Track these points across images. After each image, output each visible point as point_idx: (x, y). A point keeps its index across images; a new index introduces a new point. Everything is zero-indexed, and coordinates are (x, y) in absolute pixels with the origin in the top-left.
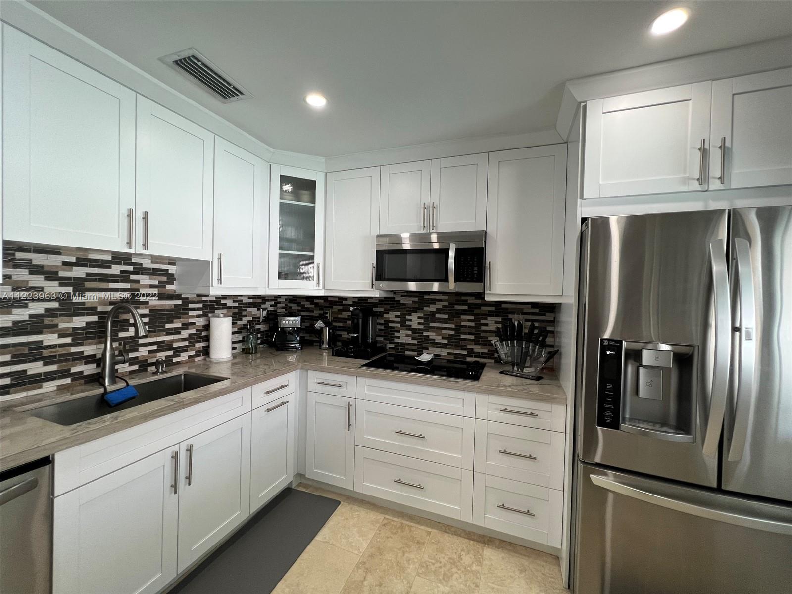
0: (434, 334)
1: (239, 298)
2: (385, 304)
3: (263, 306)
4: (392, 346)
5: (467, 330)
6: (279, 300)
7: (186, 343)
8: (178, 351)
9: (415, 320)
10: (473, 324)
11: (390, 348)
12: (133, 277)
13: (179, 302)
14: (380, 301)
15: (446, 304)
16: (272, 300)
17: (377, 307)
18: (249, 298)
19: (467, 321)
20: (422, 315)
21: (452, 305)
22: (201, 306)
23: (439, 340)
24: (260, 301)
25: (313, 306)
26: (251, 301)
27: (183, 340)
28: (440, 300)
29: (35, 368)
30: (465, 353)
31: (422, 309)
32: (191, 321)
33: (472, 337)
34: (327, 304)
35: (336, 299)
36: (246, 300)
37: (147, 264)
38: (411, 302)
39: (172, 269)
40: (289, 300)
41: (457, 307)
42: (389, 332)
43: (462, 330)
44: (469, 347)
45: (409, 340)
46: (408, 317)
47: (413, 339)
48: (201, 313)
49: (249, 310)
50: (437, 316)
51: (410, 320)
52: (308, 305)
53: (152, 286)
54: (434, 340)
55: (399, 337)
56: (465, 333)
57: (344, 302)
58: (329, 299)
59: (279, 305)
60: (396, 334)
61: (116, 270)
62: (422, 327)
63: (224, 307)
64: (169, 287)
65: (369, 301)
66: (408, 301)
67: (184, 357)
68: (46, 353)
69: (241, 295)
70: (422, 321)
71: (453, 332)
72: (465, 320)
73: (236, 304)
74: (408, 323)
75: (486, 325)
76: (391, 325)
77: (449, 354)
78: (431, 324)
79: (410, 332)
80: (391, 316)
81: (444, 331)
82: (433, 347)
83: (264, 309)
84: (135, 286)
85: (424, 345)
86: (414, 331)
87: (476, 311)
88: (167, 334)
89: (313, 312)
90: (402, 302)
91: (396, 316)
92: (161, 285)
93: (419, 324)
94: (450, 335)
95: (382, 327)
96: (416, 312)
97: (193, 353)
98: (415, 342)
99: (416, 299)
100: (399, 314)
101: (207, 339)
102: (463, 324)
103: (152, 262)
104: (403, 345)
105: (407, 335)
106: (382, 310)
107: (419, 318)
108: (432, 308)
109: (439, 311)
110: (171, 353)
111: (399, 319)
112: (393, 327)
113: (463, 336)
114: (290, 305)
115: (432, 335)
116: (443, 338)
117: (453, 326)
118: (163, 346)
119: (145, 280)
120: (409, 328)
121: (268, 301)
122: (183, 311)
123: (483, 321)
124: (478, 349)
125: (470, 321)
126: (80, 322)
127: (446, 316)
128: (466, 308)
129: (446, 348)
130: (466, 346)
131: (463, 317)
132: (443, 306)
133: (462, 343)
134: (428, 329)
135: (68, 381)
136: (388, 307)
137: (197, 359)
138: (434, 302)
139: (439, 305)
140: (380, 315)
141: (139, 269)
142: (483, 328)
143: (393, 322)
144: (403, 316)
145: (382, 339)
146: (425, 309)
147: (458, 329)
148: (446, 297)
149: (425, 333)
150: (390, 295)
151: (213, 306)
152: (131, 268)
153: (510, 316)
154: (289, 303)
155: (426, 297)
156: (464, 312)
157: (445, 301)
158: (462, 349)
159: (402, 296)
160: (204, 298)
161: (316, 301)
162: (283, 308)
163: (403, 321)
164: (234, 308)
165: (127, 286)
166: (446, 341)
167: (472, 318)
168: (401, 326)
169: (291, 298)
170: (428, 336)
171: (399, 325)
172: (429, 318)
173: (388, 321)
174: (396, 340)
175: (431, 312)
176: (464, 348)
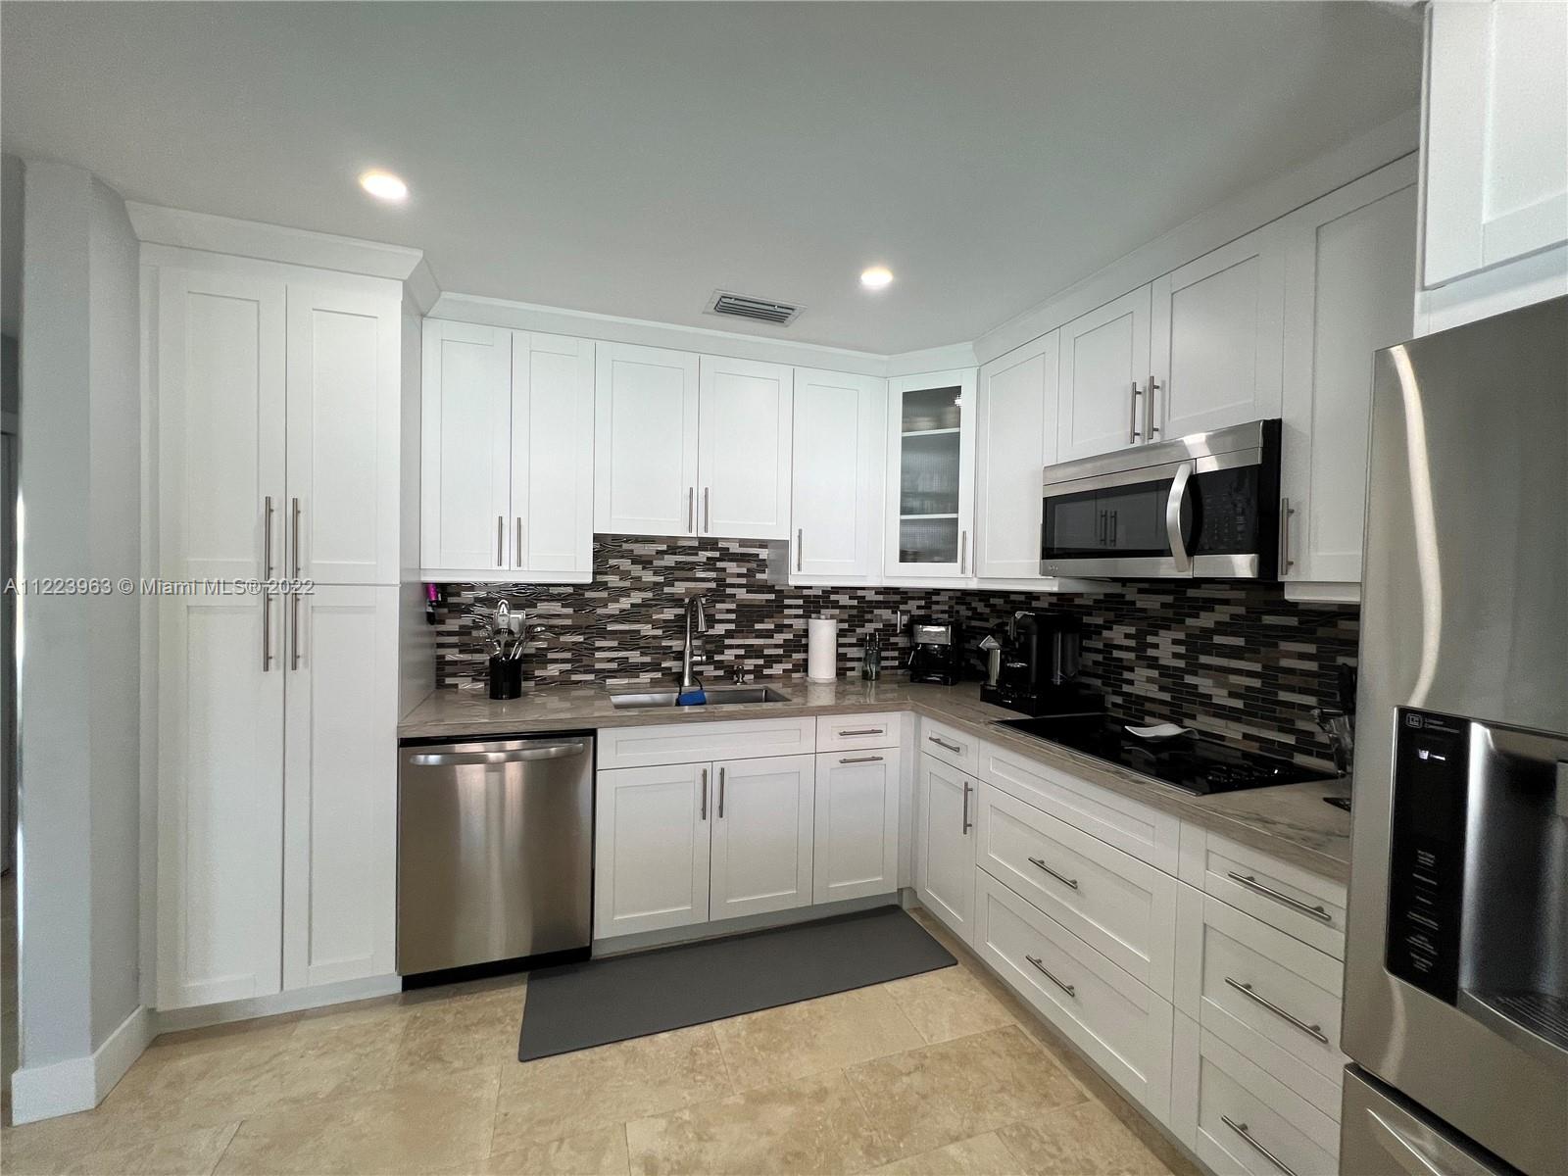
0: (1209, 682)
1: (860, 593)
2: (1107, 609)
3: (902, 607)
4: (1119, 700)
5: (1295, 681)
6: (935, 598)
7: (780, 651)
8: (771, 661)
9: (1166, 647)
10: (1313, 666)
11: (1115, 705)
12: (719, 565)
13: (772, 597)
14: (1096, 601)
15: (1241, 610)
16: (920, 598)
17: (1090, 615)
18: (876, 593)
19: (1296, 656)
20: (1181, 636)
21: (1254, 614)
22: (800, 602)
23: (1221, 697)
24: (897, 598)
25: (987, 610)
26: (880, 598)
27: (777, 646)
28: (1226, 602)
29: (635, 657)
30: (1291, 740)
31: (1183, 622)
32: (787, 622)
33: (1311, 700)
34: (1008, 607)
35: (1022, 598)
36: (871, 596)
37: (735, 548)
38: (1158, 606)
39: (763, 554)
40: (957, 598)
41: (1268, 620)
42: (1113, 671)
43: (1282, 679)
44: (1301, 725)
45: (1153, 692)
46: (1150, 639)
47: (1162, 689)
48: (800, 612)
49: (876, 612)
50: (1218, 639)
51: (1156, 646)
52: (981, 607)
53: (739, 575)
54: (1210, 697)
55: (1131, 682)
56: (1291, 689)
57: (1035, 604)
58: (1013, 597)
59: (935, 607)
60: (1127, 675)
61: (703, 556)
62: (1181, 664)
63: (835, 605)
64: (759, 576)
65: (1077, 601)
66: (1151, 603)
67: (777, 669)
68: (642, 643)
69: (863, 589)
70: (1182, 650)
71: (1256, 683)
72: (1289, 655)
73: (855, 602)
74: (1151, 652)
76: (1116, 654)
77: (1246, 736)
78: (1204, 659)
79: (1155, 673)
80: (1118, 634)
81: (1234, 679)
82: (1207, 713)
83: (903, 613)
84: (722, 575)
85: (1186, 707)
86: (1165, 671)
87: (1321, 632)
88: (757, 637)
89: (987, 620)
90: (1139, 605)
91: (1127, 636)
92: (750, 574)
93: (1176, 656)
94: (1248, 688)
95: (1100, 658)
96: (1168, 628)
97: (789, 666)
98: (1166, 697)
99: (1169, 599)
100: (1132, 630)
101: (806, 648)
102: (1285, 663)
103: (740, 546)
104: (1143, 699)
105: (1150, 680)
106: (1100, 621)
107: (1175, 642)
108: (1206, 620)
109: (1221, 628)
110: (761, 662)
111: (1132, 643)
112: (1121, 660)
113: (1284, 696)
114: (957, 608)
115: (1204, 684)
116: (1232, 695)
117: (1257, 667)
118: (752, 652)
119: (732, 567)
120: (1153, 663)
121: (913, 598)
122: (776, 608)
125: (1302, 656)
126: (669, 614)
127: (1240, 642)
128: (1293, 621)
129: (1238, 720)
130: (1292, 722)
131: (1285, 646)
132: (1233, 617)
133: (1284, 713)
134: (1194, 668)
135: (659, 675)
136: (1111, 615)
137: (794, 675)
138: (1209, 605)
139: (1222, 614)
140: (1097, 630)
141: (726, 555)
143: (1120, 648)
144: (1140, 636)
145: (1098, 682)
146: (1189, 621)
147: (1271, 675)
148: (1241, 595)
149: (1189, 679)
150: (1116, 589)
151: (817, 602)
152: (717, 554)
154: (957, 603)
155: (1191, 593)
156: (1289, 634)
157: (1238, 603)
158: (1281, 730)
159: (1141, 591)
160: (806, 592)
161: (992, 601)
162: (943, 612)
163: (1141, 648)
164: (852, 607)
165: (713, 575)
166: (1239, 704)
167: (1311, 649)
168: (1138, 657)
169: (959, 594)
170: (1196, 687)
171: (1132, 656)
172: (1198, 643)
173: (1111, 646)
174: (1126, 688)
175: (1203, 630)
176: (1286, 727)
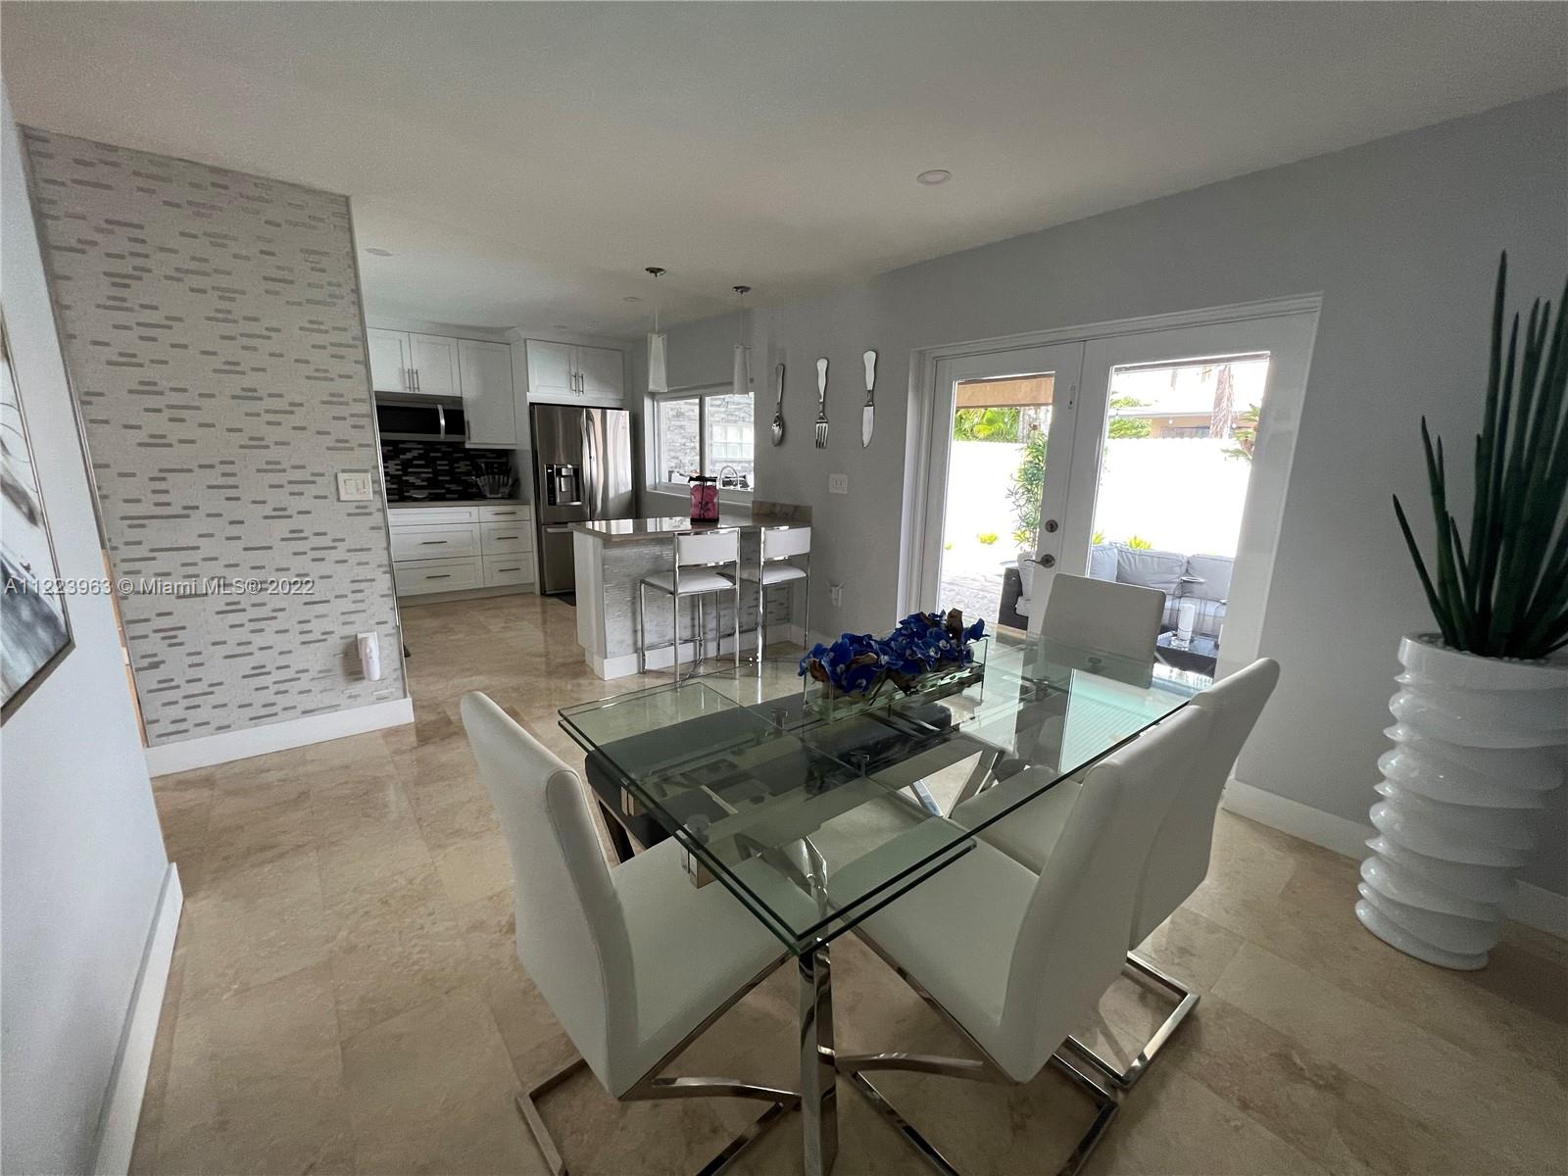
0: (413, 478)
9: (392, 467)
10: (447, 468)
15: (422, 452)
19: (442, 466)
20: (398, 462)
23: (418, 482)
28: (415, 449)
30: (443, 491)
31: (399, 456)
33: (448, 478)
41: (432, 454)
44: (447, 486)
47: (392, 484)
50: (415, 462)
54: (414, 483)
62: (400, 473)
70: (399, 467)
71: (431, 476)
72: (440, 465)
75: (459, 468)
78: (410, 470)
82: (414, 489)
85: (405, 489)
86: (393, 476)
87: (453, 457)
93: (398, 470)
94: (428, 478)
96: (392, 459)
98: (396, 486)
99: (391, 448)
102: (439, 468)
107: (397, 465)
108: (409, 456)
109: (415, 458)
113: (441, 478)
115: (411, 479)
116: (423, 481)
117: (430, 470)
123: (456, 465)
124: (453, 487)
125: (445, 465)
127: (422, 462)
128: (439, 454)
131: (439, 462)
132: (419, 454)
134: (406, 474)
138: (410, 450)
139: (415, 453)
142: (458, 470)
146: (402, 457)
147: (436, 473)
148: (420, 446)
149: (404, 478)
153: (478, 460)
155: (401, 446)
157: (420, 449)
166: (425, 483)
167: (446, 462)
170: (408, 480)
172: (406, 464)
175: (408, 460)
176: (444, 488)
